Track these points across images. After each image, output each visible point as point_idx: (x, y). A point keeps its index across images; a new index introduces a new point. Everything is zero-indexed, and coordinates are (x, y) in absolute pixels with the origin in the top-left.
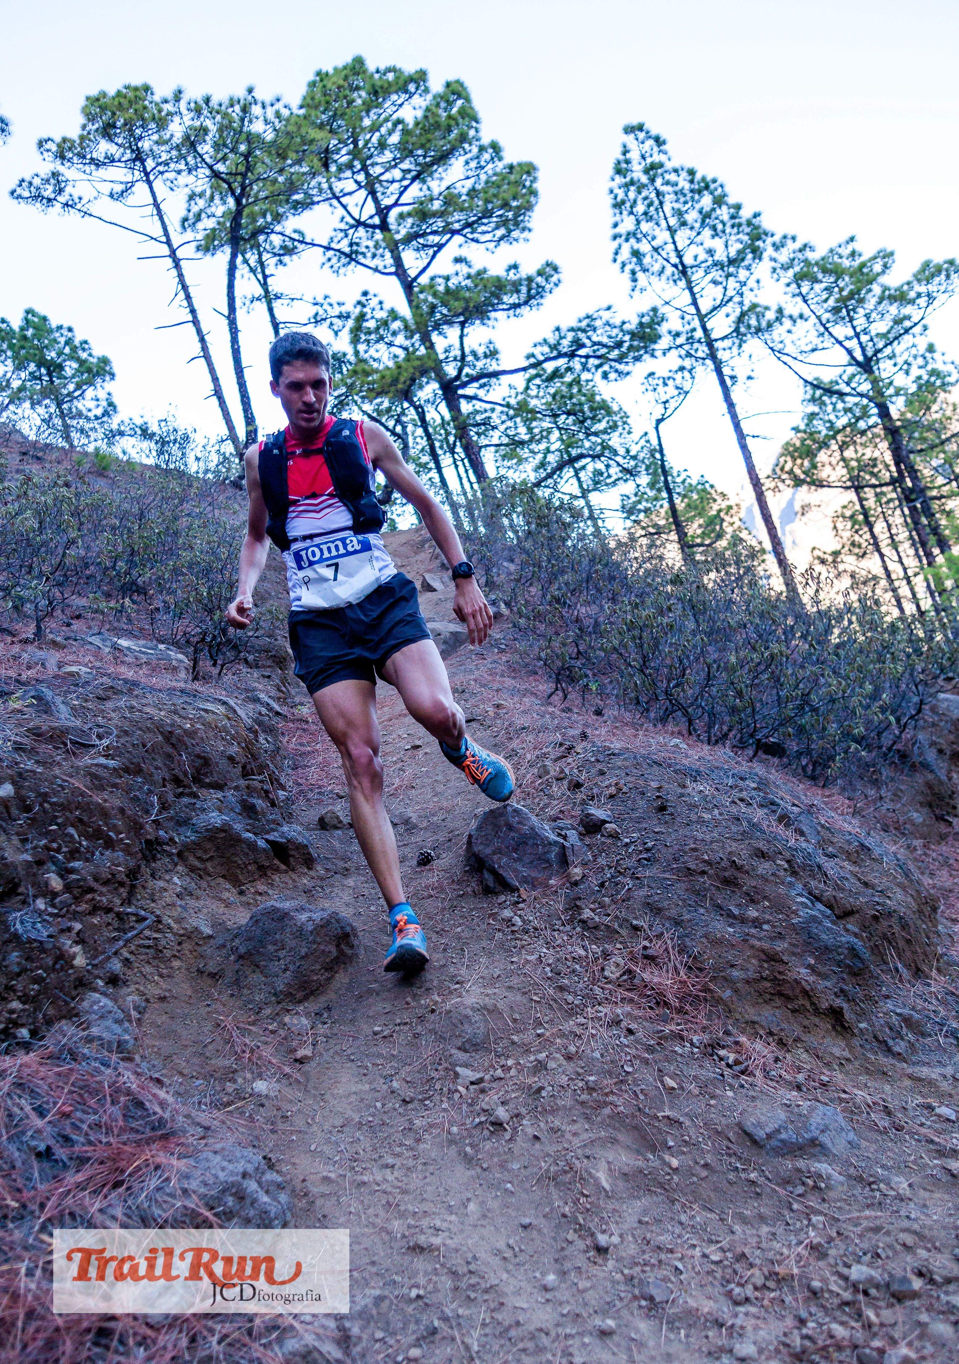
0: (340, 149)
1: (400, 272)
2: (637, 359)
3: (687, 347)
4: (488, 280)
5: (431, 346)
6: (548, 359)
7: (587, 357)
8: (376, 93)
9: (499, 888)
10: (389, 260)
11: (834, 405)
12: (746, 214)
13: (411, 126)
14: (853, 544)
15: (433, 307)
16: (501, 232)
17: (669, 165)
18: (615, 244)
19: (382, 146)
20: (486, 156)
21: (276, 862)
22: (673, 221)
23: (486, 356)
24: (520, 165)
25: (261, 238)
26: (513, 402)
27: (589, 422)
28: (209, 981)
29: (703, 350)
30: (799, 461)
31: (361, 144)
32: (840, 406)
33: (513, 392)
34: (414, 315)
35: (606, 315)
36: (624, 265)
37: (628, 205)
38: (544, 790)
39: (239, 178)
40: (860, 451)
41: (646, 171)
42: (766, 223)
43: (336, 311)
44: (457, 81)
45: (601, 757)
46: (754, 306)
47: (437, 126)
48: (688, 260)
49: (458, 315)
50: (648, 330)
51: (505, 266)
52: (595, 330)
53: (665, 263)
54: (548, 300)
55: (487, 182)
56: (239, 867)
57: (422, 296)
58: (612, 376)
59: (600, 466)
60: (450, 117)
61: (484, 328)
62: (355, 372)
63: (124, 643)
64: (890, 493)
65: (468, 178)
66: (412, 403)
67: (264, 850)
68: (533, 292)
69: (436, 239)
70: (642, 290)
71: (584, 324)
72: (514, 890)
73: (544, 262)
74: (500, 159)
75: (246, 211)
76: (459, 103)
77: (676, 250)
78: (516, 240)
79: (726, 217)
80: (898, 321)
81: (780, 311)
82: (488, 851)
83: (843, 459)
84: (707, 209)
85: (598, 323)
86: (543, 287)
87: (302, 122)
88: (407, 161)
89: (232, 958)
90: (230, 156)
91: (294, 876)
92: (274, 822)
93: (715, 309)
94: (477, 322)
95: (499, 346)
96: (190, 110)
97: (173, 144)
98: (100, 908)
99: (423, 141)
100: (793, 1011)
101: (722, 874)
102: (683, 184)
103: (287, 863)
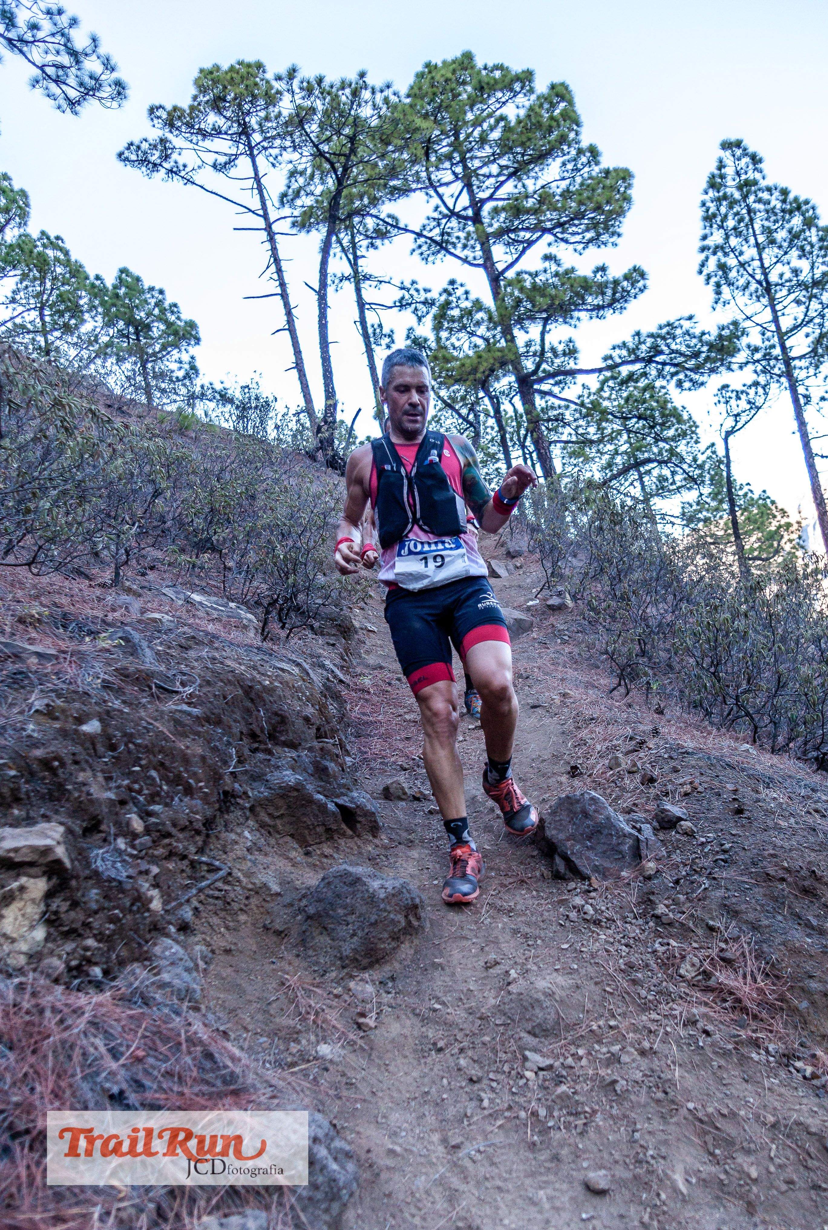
0: (441, 140)
1: (488, 264)
2: (712, 370)
3: (764, 363)
4: (575, 279)
5: (512, 340)
6: (625, 363)
7: (663, 364)
8: (482, 89)
9: (568, 875)
10: (478, 252)
13: (513, 124)
15: (519, 302)
16: (590, 234)
17: (763, 184)
18: (703, 256)
19: (483, 140)
20: (584, 159)
21: (343, 826)
22: (761, 239)
23: (565, 354)
24: (616, 170)
25: (356, 219)
26: (586, 400)
27: (657, 428)
28: (275, 939)
29: (779, 368)
31: (462, 137)
33: (585, 392)
34: (498, 307)
35: (686, 325)
36: (709, 277)
37: (719, 219)
38: (615, 781)
39: (342, 159)
41: (739, 188)
43: (422, 296)
44: (562, 84)
45: (674, 755)
47: (539, 125)
48: (773, 278)
49: (541, 311)
50: (725, 343)
51: (593, 268)
52: (674, 338)
53: (750, 279)
54: (632, 305)
55: (582, 184)
56: (308, 827)
57: (508, 290)
58: (686, 384)
59: (666, 471)
60: (552, 118)
61: (565, 326)
63: (196, 597)
65: (563, 179)
66: (488, 393)
67: (333, 813)
68: (618, 295)
70: (725, 303)
71: (664, 331)
72: (583, 877)
73: (631, 266)
74: (597, 163)
75: (344, 192)
76: (562, 105)
77: (762, 266)
78: (605, 244)
79: (814, 239)
82: (561, 836)
84: (796, 229)
85: (677, 332)
86: (628, 292)
87: (408, 110)
88: (506, 157)
89: (299, 917)
90: (335, 138)
91: (359, 842)
92: (344, 786)
93: (795, 327)
94: (561, 320)
95: (578, 345)
96: (301, 89)
97: (282, 120)
98: (176, 854)
99: (523, 138)
101: (801, 883)
102: (775, 203)
103: (353, 829)
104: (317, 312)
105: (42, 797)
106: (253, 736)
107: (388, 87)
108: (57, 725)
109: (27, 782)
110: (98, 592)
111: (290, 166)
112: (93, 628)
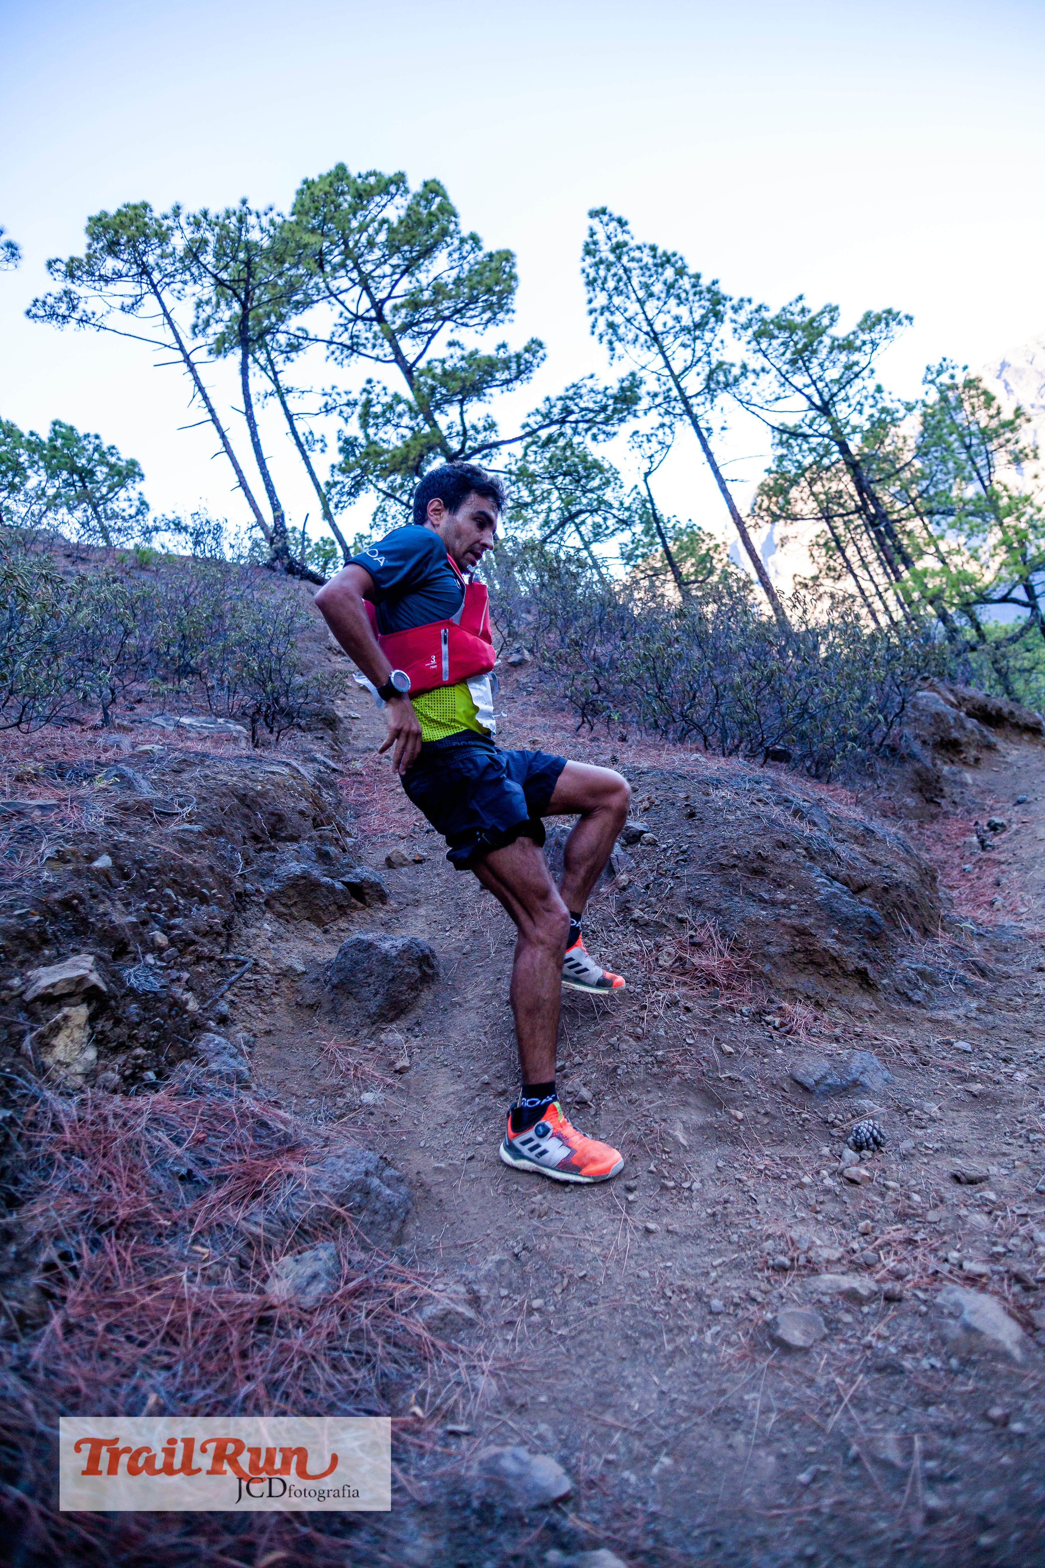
0: (332, 250)
1: (400, 359)
2: (621, 420)
3: (665, 406)
4: (481, 359)
5: (434, 425)
6: (542, 427)
7: (577, 422)
8: (360, 196)
10: (388, 349)
11: (800, 446)
12: (705, 282)
13: (395, 225)
14: (829, 568)
15: (433, 389)
16: (487, 315)
17: (632, 244)
18: (592, 318)
19: (371, 244)
20: (467, 247)
21: (354, 900)
22: (641, 294)
23: (486, 429)
24: (498, 253)
25: (268, 338)
26: (514, 468)
27: (583, 481)
28: (307, 1012)
29: (679, 407)
30: (774, 499)
31: (352, 244)
32: (805, 446)
33: (513, 460)
34: (416, 398)
35: (590, 383)
36: (601, 336)
37: (599, 282)
39: (243, 284)
40: (827, 485)
41: (613, 251)
42: (725, 288)
43: (344, 399)
44: (434, 181)
46: (721, 364)
47: (419, 223)
48: (658, 328)
49: (456, 394)
50: (629, 393)
51: (495, 346)
52: (581, 397)
53: (638, 331)
54: (537, 373)
55: (470, 271)
56: (321, 909)
57: (422, 379)
58: (601, 437)
59: (598, 519)
60: (430, 214)
61: (481, 404)
62: (368, 454)
63: (186, 720)
64: (857, 520)
65: (453, 268)
67: (342, 891)
68: (523, 367)
69: (428, 326)
70: (620, 358)
71: (571, 393)
73: (530, 339)
74: (480, 249)
75: (252, 314)
76: (438, 200)
77: (647, 319)
78: (502, 321)
79: (688, 287)
80: (848, 368)
81: (744, 366)
83: (813, 494)
84: (670, 280)
85: (583, 391)
86: (531, 363)
87: (295, 228)
88: (395, 257)
89: (326, 989)
90: (231, 265)
91: (371, 912)
92: (348, 865)
93: (687, 369)
94: (475, 398)
95: (496, 419)
96: (189, 224)
97: (177, 256)
98: (203, 958)
99: (408, 237)
100: (826, 976)
101: (750, 866)
102: (647, 259)
103: (363, 901)
104: (247, 431)
105: (69, 934)
106: (256, 838)
107: (272, 209)
108: (70, 867)
109: (52, 924)
110: (91, 735)
111: (195, 299)
112: (88, 771)
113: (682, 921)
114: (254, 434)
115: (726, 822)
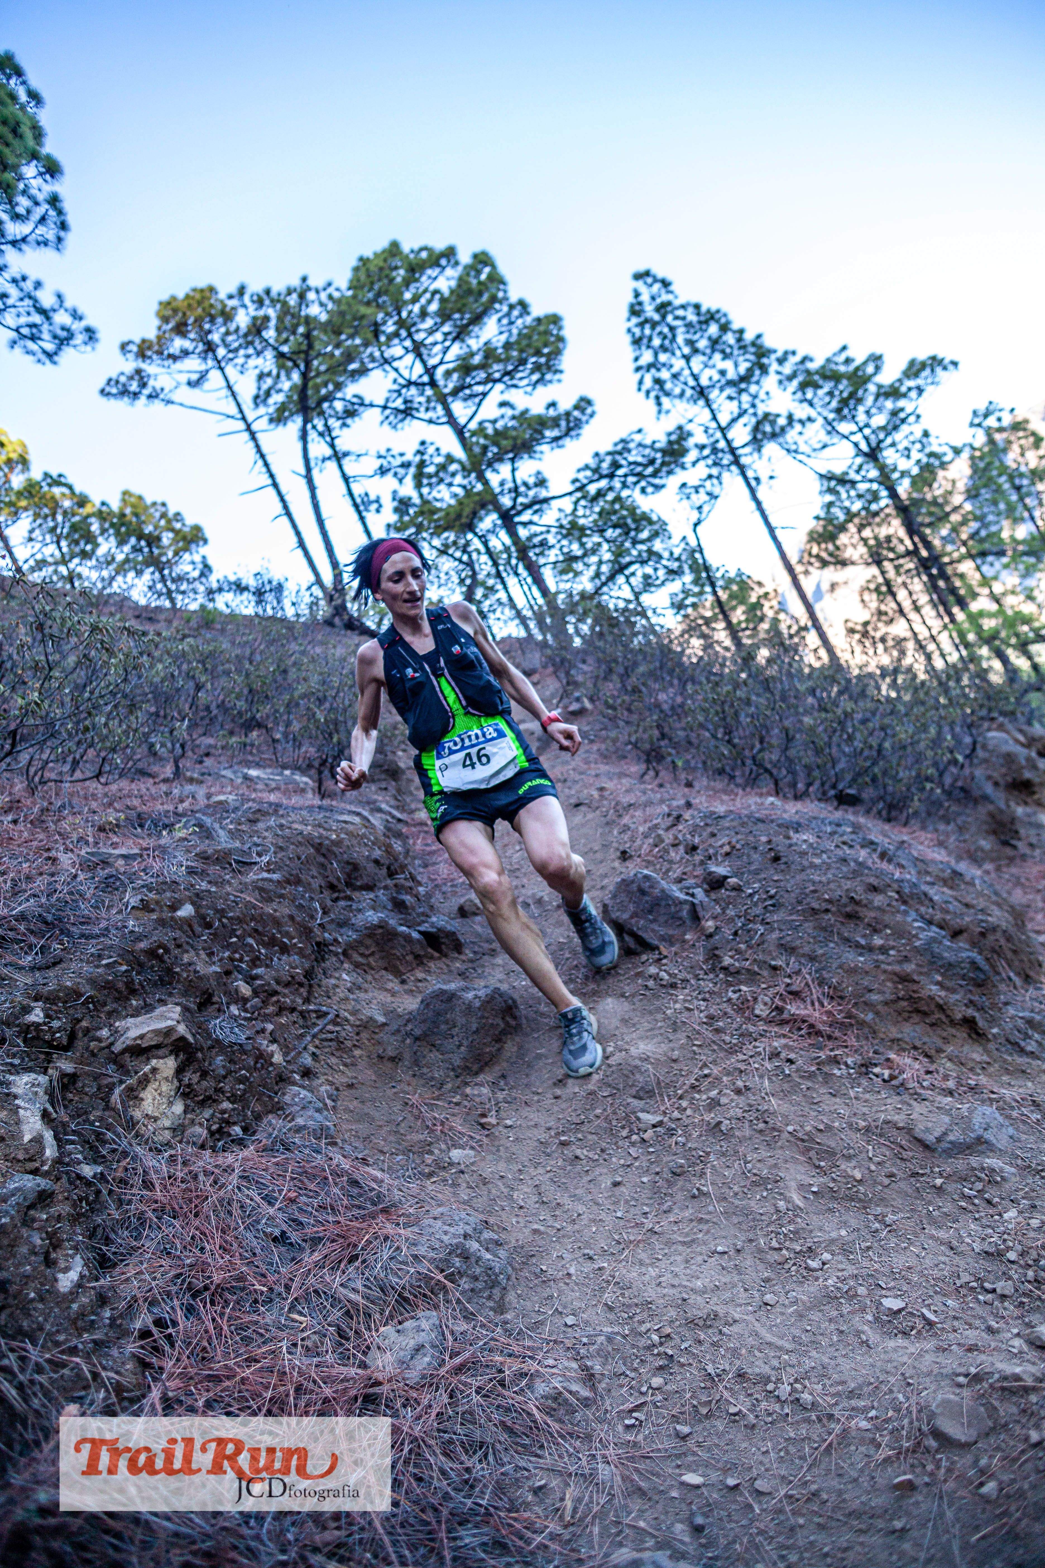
0: (387, 321)
1: (452, 421)
2: (670, 472)
3: (713, 457)
4: (531, 418)
5: (486, 483)
6: (591, 481)
7: (626, 476)
8: (413, 270)
9: (639, 949)
10: (441, 412)
11: (848, 492)
12: (749, 336)
13: (447, 295)
14: (880, 613)
15: (485, 449)
16: (536, 376)
17: (676, 303)
18: (638, 376)
19: (424, 314)
20: (516, 313)
21: (430, 950)
22: (687, 350)
23: (536, 485)
24: (547, 317)
25: (326, 405)
26: (565, 522)
27: (634, 532)
28: (390, 1065)
29: (727, 459)
30: (824, 545)
31: (404, 314)
32: (853, 493)
33: (562, 515)
34: (469, 457)
35: (638, 438)
36: (648, 393)
37: (645, 340)
38: (663, 856)
39: (302, 356)
40: (876, 531)
41: (657, 310)
42: (768, 342)
43: (399, 460)
44: (483, 252)
45: (709, 821)
46: (766, 415)
47: (469, 292)
48: (704, 382)
49: (507, 452)
50: (676, 447)
51: (545, 405)
52: (629, 451)
53: (685, 386)
55: (519, 334)
56: (398, 959)
57: (474, 439)
58: (650, 489)
59: (649, 570)
60: (480, 283)
61: (531, 462)
62: (422, 513)
63: (253, 773)
64: (908, 564)
65: (502, 333)
66: (476, 534)
67: (418, 940)
68: (572, 424)
69: (479, 389)
70: (668, 412)
71: (619, 447)
72: (653, 948)
73: (578, 397)
74: (528, 314)
75: (311, 384)
76: (487, 270)
77: (693, 373)
78: (550, 381)
79: (732, 342)
80: (894, 413)
81: (790, 417)
82: (625, 916)
83: (863, 539)
84: (715, 336)
85: (632, 445)
86: (581, 420)
87: (352, 301)
88: (447, 325)
89: (408, 1041)
90: (292, 338)
91: (447, 962)
92: (423, 914)
93: (734, 420)
94: (526, 456)
95: (547, 475)
96: (253, 302)
97: (241, 333)
98: (285, 1009)
99: (459, 305)
100: (932, 1025)
101: (844, 910)
102: (692, 317)
103: (439, 950)
104: (308, 494)
105: (155, 984)
106: (332, 887)
107: (329, 284)
108: (154, 916)
109: (138, 973)
110: (164, 787)
111: (257, 371)
112: (166, 821)
113: (775, 968)
114: (314, 497)
115: (813, 866)
